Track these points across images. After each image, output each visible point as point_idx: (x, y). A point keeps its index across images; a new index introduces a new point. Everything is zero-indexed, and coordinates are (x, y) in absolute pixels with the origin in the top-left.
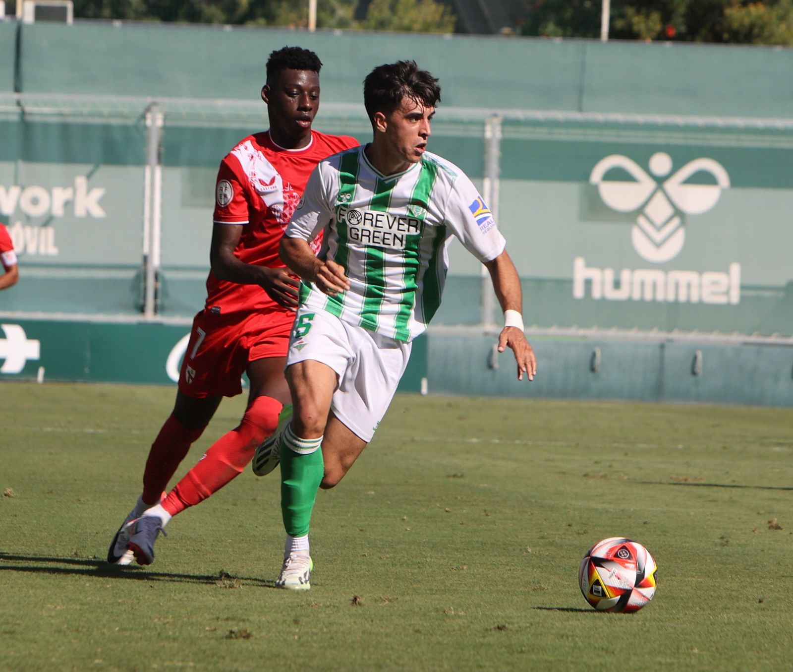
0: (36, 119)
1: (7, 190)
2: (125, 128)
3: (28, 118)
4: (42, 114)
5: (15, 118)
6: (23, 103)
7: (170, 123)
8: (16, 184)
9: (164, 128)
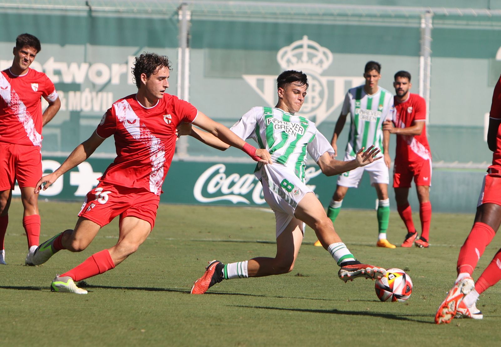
0: (100, 15)
1: (79, 66)
2: (163, 21)
3: (94, 14)
4: (104, 12)
5: (85, 14)
6: (90, 4)
7: (195, 18)
8: (85, 62)
9: (191, 21)
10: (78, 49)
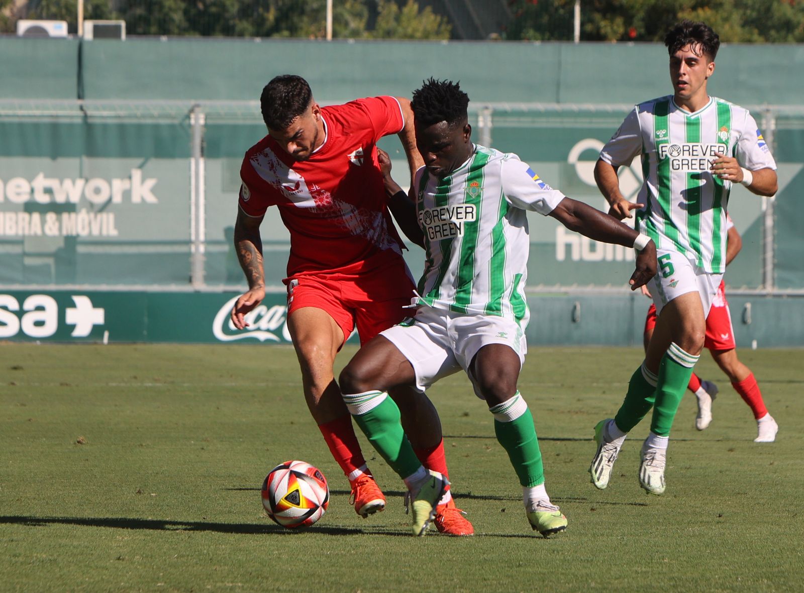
0: (98, 121)
1: (74, 183)
2: (172, 127)
3: (90, 121)
4: (103, 117)
5: (79, 121)
6: (85, 108)
7: (210, 122)
8: (81, 177)
9: (206, 126)
10: (72, 163)
